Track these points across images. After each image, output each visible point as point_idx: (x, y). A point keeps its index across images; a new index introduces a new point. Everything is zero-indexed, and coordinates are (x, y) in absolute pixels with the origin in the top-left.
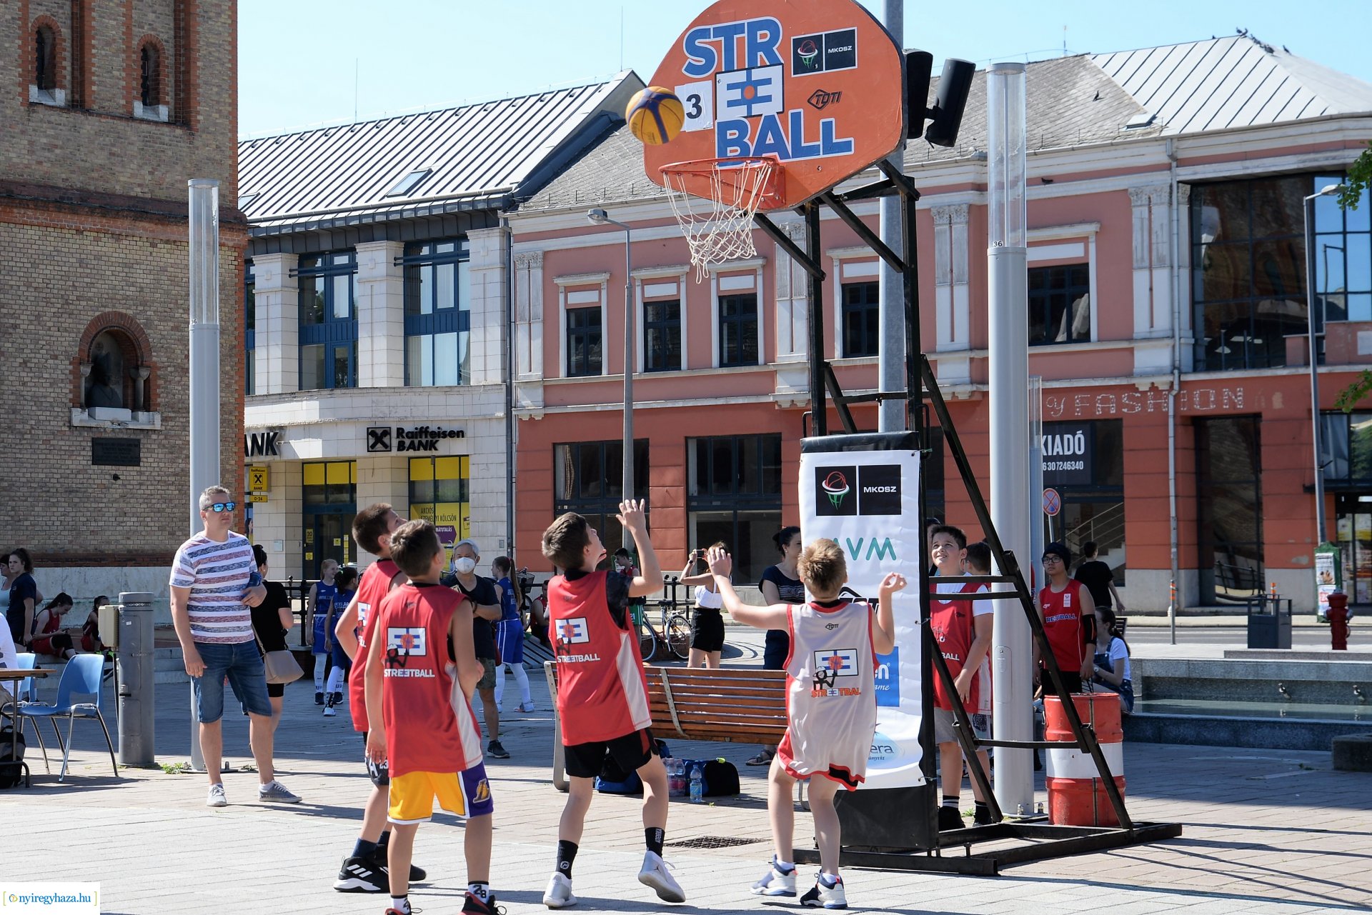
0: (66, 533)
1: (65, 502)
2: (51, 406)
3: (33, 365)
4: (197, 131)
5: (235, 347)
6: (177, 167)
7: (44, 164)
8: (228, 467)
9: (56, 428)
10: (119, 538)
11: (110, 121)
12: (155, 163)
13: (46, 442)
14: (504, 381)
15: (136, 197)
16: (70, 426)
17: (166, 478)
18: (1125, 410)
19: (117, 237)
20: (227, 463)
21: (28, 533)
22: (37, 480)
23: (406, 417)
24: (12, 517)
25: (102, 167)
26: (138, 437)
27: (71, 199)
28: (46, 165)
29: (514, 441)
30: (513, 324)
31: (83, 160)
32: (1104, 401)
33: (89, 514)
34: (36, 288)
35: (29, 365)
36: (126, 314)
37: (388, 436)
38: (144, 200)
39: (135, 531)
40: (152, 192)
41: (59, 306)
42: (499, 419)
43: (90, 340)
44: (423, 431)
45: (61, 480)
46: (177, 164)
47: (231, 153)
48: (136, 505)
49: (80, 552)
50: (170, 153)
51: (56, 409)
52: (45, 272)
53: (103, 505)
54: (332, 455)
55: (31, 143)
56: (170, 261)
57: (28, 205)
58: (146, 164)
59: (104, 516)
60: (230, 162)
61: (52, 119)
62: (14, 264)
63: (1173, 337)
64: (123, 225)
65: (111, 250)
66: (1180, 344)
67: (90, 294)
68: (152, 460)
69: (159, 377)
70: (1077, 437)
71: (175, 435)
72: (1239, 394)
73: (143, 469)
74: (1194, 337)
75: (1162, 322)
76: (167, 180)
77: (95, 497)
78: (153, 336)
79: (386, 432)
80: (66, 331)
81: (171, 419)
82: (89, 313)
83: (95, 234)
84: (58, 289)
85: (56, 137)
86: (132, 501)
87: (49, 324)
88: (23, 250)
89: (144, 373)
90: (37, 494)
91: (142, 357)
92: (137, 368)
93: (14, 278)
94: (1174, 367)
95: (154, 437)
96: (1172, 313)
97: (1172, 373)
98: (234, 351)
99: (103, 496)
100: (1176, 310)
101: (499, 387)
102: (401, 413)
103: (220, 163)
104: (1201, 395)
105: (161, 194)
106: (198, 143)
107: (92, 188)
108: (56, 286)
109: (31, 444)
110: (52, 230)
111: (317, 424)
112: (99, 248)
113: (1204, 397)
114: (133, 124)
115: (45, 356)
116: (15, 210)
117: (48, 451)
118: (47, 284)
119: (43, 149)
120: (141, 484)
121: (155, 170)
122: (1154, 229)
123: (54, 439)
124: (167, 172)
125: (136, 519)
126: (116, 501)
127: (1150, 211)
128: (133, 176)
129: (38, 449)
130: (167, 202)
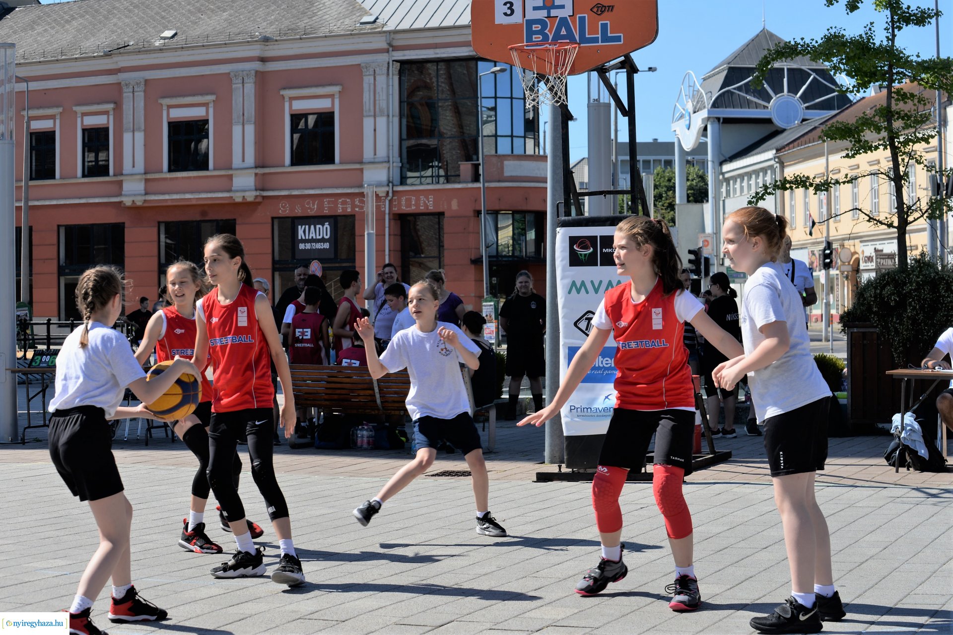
18: (357, 209)
32: (344, 203)
63: (389, 162)
66: (393, 166)
70: (325, 227)
72: (430, 200)
74: (401, 162)
75: (382, 152)
94: (389, 182)
96: (388, 146)
97: (388, 185)
100: (391, 144)
104: (406, 200)
113: (408, 201)
122: (377, 92)
127: (375, 79)
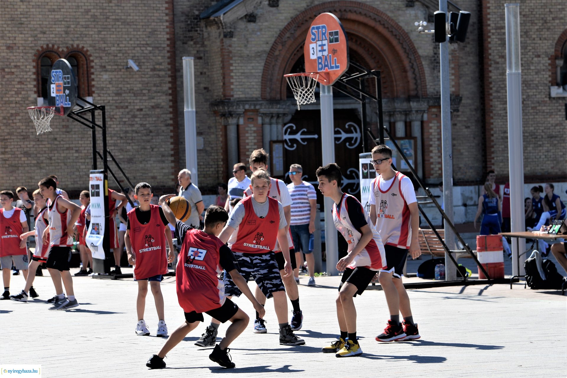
0: (549, 162)
1: (548, 143)
2: (537, 86)
9: (540, 99)
13: (533, 108)
16: (550, 98)
22: (529, 131)
41: (540, 24)
43: (562, 44)
45: (545, 131)
49: (560, 173)
51: (540, 88)
52: (530, 4)
67: (561, 16)
80: (545, 39)
82: (562, 27)
84: (540, 14)
87: (534, 36)
108: (538, 13)
115: (532, 56)
117: (535, 114)
118: (532, 12)
123: (539, 106)
129: (529, 112)
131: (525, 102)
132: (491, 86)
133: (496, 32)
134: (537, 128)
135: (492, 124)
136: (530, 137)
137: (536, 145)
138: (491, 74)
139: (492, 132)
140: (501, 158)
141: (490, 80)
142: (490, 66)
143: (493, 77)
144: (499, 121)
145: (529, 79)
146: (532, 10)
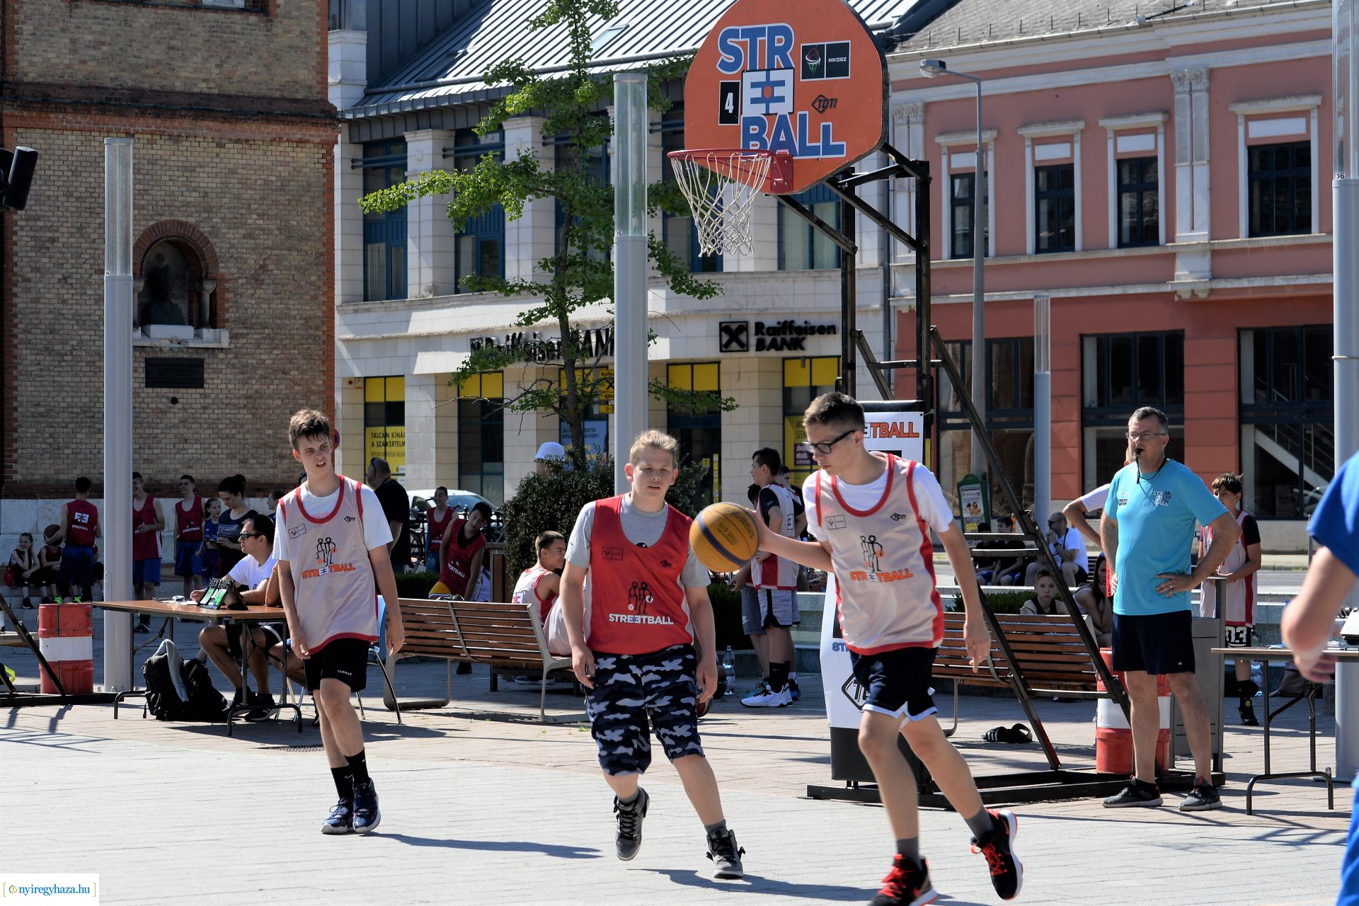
2: (96, 325)
3: (74, 281)
4: (277, 16)
5: (322, 254)
6: (250, 57)
7: (89, 63)
8: (314, 388)
10: (178, 466)
11: (168, 11)
12: (224, 55)
14: (881, 264)
15: (201, 93)
17: (236, 401)
19: (176, 139)
20: (313, 383)
21: (70, 462)
22: (79, 404)
23: (766, 309)
24: (50, 444)
25: (159, 62)
26: (202, 357)
27: (120, 100)
28: (91, 65)
29: (892, 338)
30: (891, 193)
31: (135, 57)
33: (142, 441)
34: (77, 198)
35: (69, 281)
36: (187, 223)
37: (745, 333)
38: (209, 97)
39: (198, 459)
40: (220, 86)
42: (876, 311)
43: (143, 252)
44: (787, 326)
46: (251, 54)
47: (319, 39)
48: (200, 431)
50: (242, 43)
53: (159, 431)
54: (681, 356)
55: (73, 41)
56: (240, 162)
57: (65, 109)
58: (213, 56)
59: (160, 442)
60: (318, 49)
61: (99, 13)
62: (52, 173)
64: (182, 125)
65: (168, 153)
67: (142, 202)
68: (219, 381)
69: (228, 290)
71: (248, 354)
73: (207, 391)
76: (239, 73)
77: (148, 423)
78: (220, 246)
79: (743, 327)
81: (243, 336)
82: (143, 223)
83: (149, 137)
85: (103, 33)
86: (194, 426)
87: (93, 236)
88: (62, 158)
89: (209, 287)
90: (79, 420)
91: (207, 268)
92: (201, 281)
93: (52, 188)
95: (221, 356)
98: (321, 259)
99: (159, 421)
101: (874, 272)
102: (762, 303)
103: (305, 50)
105: (231, 89)
106: (278, 28)
107: (147, 86)
109: (72, 366)
110: (98, 134)
111: (664, 316)
112: (154, 152)
114: (197, 13)
116: (52, 115)
119: (88, 47)
120: (205, 408)
121: (223, 62)
124: (239, 64)
125: (199, 446)
126: (174, 426)
128: (196, 70)
130: (237, 96)
131: (75, 353)
132: (16, 321)
133: (27, 225)
134: (96, 399)
135: (16, 389)
136: (83, 416)
137: (92, 430)
138: (15, 300)
139: (15, 404)
140: (29, 450)
141: (14, 310)
142: (16, 285)
143: (20, 306)
144: (29, 384)
145: (83, 312)
146: (92, 190)
